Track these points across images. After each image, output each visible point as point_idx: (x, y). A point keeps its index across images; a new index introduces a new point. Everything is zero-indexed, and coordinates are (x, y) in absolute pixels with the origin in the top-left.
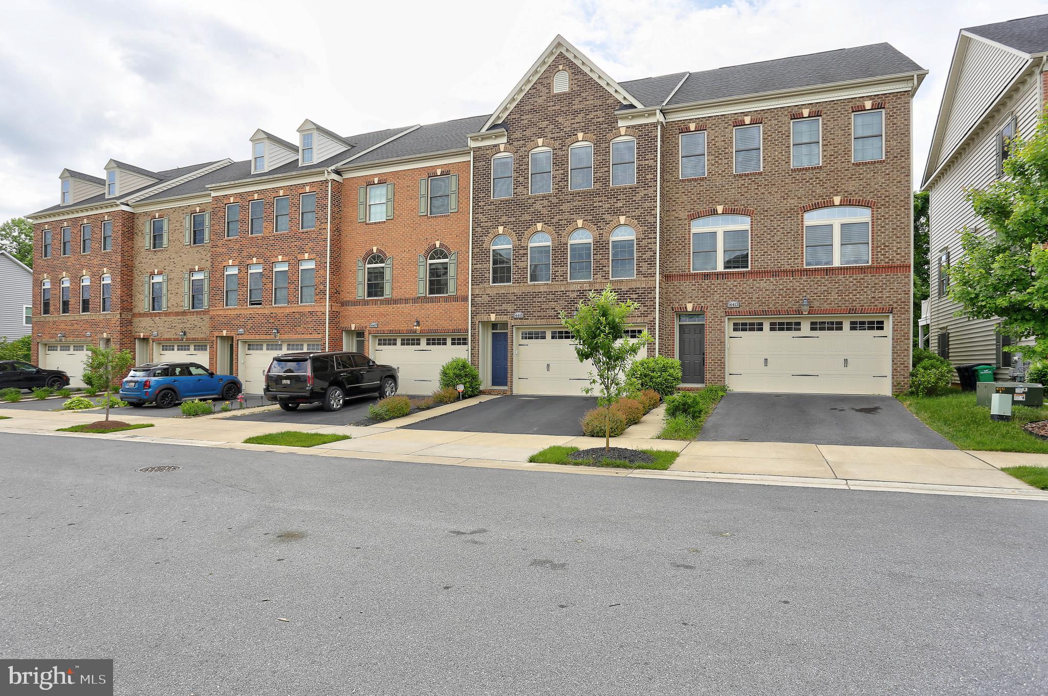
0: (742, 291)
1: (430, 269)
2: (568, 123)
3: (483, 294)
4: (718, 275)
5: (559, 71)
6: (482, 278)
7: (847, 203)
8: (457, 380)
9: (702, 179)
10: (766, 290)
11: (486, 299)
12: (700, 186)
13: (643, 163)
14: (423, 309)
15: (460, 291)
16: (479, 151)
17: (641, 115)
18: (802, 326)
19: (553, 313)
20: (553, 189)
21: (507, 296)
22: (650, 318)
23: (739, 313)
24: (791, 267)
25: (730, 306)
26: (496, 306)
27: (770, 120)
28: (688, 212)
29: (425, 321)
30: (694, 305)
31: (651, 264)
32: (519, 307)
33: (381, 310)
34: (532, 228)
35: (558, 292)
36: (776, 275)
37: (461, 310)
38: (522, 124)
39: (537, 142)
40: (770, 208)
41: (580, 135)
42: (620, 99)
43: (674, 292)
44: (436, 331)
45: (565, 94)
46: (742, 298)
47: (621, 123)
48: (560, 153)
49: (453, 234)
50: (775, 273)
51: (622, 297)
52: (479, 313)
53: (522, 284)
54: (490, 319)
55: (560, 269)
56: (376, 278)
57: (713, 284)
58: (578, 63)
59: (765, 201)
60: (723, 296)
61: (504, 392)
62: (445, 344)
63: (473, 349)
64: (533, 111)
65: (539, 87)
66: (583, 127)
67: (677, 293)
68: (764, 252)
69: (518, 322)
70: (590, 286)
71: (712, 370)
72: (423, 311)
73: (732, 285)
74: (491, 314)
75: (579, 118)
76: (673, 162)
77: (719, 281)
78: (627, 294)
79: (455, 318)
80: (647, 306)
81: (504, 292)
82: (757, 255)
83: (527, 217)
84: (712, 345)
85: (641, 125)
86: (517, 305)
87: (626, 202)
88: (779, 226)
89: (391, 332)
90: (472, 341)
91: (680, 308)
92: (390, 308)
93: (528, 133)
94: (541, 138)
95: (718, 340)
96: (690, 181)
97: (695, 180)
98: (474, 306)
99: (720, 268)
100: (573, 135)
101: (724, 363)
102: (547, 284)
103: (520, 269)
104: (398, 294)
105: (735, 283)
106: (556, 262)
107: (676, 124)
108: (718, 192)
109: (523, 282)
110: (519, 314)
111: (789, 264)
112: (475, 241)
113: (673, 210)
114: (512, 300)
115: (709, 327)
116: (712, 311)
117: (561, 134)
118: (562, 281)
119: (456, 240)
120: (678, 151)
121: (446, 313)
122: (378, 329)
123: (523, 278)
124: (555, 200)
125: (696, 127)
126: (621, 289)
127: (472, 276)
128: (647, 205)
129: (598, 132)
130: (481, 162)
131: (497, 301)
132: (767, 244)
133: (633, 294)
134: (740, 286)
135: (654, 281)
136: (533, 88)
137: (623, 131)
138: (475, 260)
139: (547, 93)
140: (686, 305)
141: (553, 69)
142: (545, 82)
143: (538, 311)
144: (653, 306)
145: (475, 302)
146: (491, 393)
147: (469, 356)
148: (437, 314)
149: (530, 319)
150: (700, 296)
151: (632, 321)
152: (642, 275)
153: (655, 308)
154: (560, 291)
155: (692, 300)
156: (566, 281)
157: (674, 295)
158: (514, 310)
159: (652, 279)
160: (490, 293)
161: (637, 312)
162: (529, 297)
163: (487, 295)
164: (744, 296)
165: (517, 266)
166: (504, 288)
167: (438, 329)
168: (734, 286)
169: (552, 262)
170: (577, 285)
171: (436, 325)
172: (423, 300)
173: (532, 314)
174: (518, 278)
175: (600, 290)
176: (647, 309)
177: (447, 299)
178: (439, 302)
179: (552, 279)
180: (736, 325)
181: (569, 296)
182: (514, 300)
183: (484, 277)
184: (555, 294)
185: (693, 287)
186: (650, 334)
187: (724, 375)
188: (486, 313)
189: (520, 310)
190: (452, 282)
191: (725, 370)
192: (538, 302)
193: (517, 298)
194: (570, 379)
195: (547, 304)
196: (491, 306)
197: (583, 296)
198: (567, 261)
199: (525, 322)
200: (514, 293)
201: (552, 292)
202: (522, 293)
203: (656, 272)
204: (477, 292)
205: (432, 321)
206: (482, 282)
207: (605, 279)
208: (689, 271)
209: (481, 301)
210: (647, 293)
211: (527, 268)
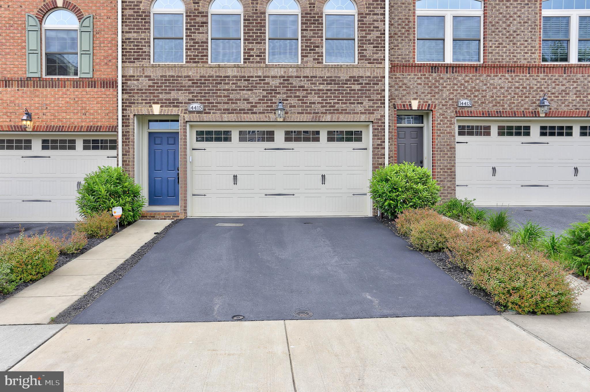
0: (475, 88)
1: (47, 38)
3: (141, 76)
4: (447, 67)
6: (139, 52)
8: (112, 200)
10: (501, 88)
11: (145, 83)
14: (37, 96)
15: (98, 73)
18: (532, 131)
19: (247, 106)
21: (177, 80)
22: (377, 115)
23: (471, 114)
24: (528, 62)
25: (461, 105)
26: (161, 93)
29: (41, 114)
30: (419, 102)
31: (378, 47)
32: (196, 96)
35: (252, 77)
36: (511, 71)
37: (100, 99)
43: (396, 87)
44: (60, 129)
46: (475, 96)
50: (511, 69)
51: (340, 87)
52: (134, 103)
53: (199, 65)
54: (152, 111)
55: (255, 46)
57: (442, 78)
60: (453, 93)
62: (73, 148)
63: (126, 155)
67: (400, 87)
68: (499, 44)
69: (195, 117)
70: (297, 71)
71: (441, 181)
72: (37, 99)
73: (463, 81)
74: (154, 105)
77: (448, 75)
78: (347, 84)
79: (92, 111)
80: (373, 100)
81: (173, 74)
82: (491, 47)
84: (441, 151)
86: (193, 93)
90: (123, 142)
91: (404, 105)
95: (448, 145)
98: (126, 93)
99: (449, 59)
101: (455, 172)
102: (238, 67)
103: (198, 43)
105: (467, 79)
106: (250, 36)
109: (202, 62)
110: (196, 106)
111: (525, 59)
114: (185, 86)
115: (438, 130)
116: (441, 111)
118: (259, 62)
121: (76, 102)
123: (202, 56)
126: (340, 77)
127: (122, 49)
131: (162, 86)
132: (502, 35)
133: (354, 84)
134: (472, 82)
135: (382, 69)
138: (126, 26)
140: (410, 102)
143: (224, 103)
144: (380, 100)
145: (127, 86)
146: (154, 217)
147: (118, 165)
148: (61, 105)
149: (213, 113)
150: (426, 92)
151: (354, 119)
152: (366, 60)
153: (384, 103)
154: (256, 77)
155: (417, 96)
156: (265, 62)
157: (396, 90)
158: (189, 100)
159: (379, 66)
160: (152, 75)
161: (359, 108)
162: (212, 83)
163: (146, 77)
164: (476, 93)
165: (193, 39)
166: (174, 68)
167: (63, 126)
168: (465, 82)
169: (244, 36)
170: (279, 69)
171: (59, 120)
172: (37, 83)
173: (217, 106)
174: (194, 55)
175: (311, 77)
176: (373, 103)
177: (77, 83)
178: (65, 87)
179: (244, 59)
180: (463, 127)
181: (268, 83)
182: (189, 86)
183: (142, 52)
184: (249, 80)
185: (419, 81)
186: (376, 135)
187: (455, 187)
188: (146, 103)
189: (197, 100)
190: (86, 58)
191: (455, 181)
192: (224, 90)
193: (193, 83)
194: (266, 195)
195: (238, 93)
196: (154, 93)
197: (288, 84)
198: (265, 36)
199: (205, 117)
200: (189, 76)
201: (244, 77)
202: (201, 76)
203: (384, 57)
204: (131, 72)
205: (54, 115)
206: (138, 59)
207: (318, 63)
208: (414, 61)
209: (138, 86)
210: (374, 84)
211: (207, 43)
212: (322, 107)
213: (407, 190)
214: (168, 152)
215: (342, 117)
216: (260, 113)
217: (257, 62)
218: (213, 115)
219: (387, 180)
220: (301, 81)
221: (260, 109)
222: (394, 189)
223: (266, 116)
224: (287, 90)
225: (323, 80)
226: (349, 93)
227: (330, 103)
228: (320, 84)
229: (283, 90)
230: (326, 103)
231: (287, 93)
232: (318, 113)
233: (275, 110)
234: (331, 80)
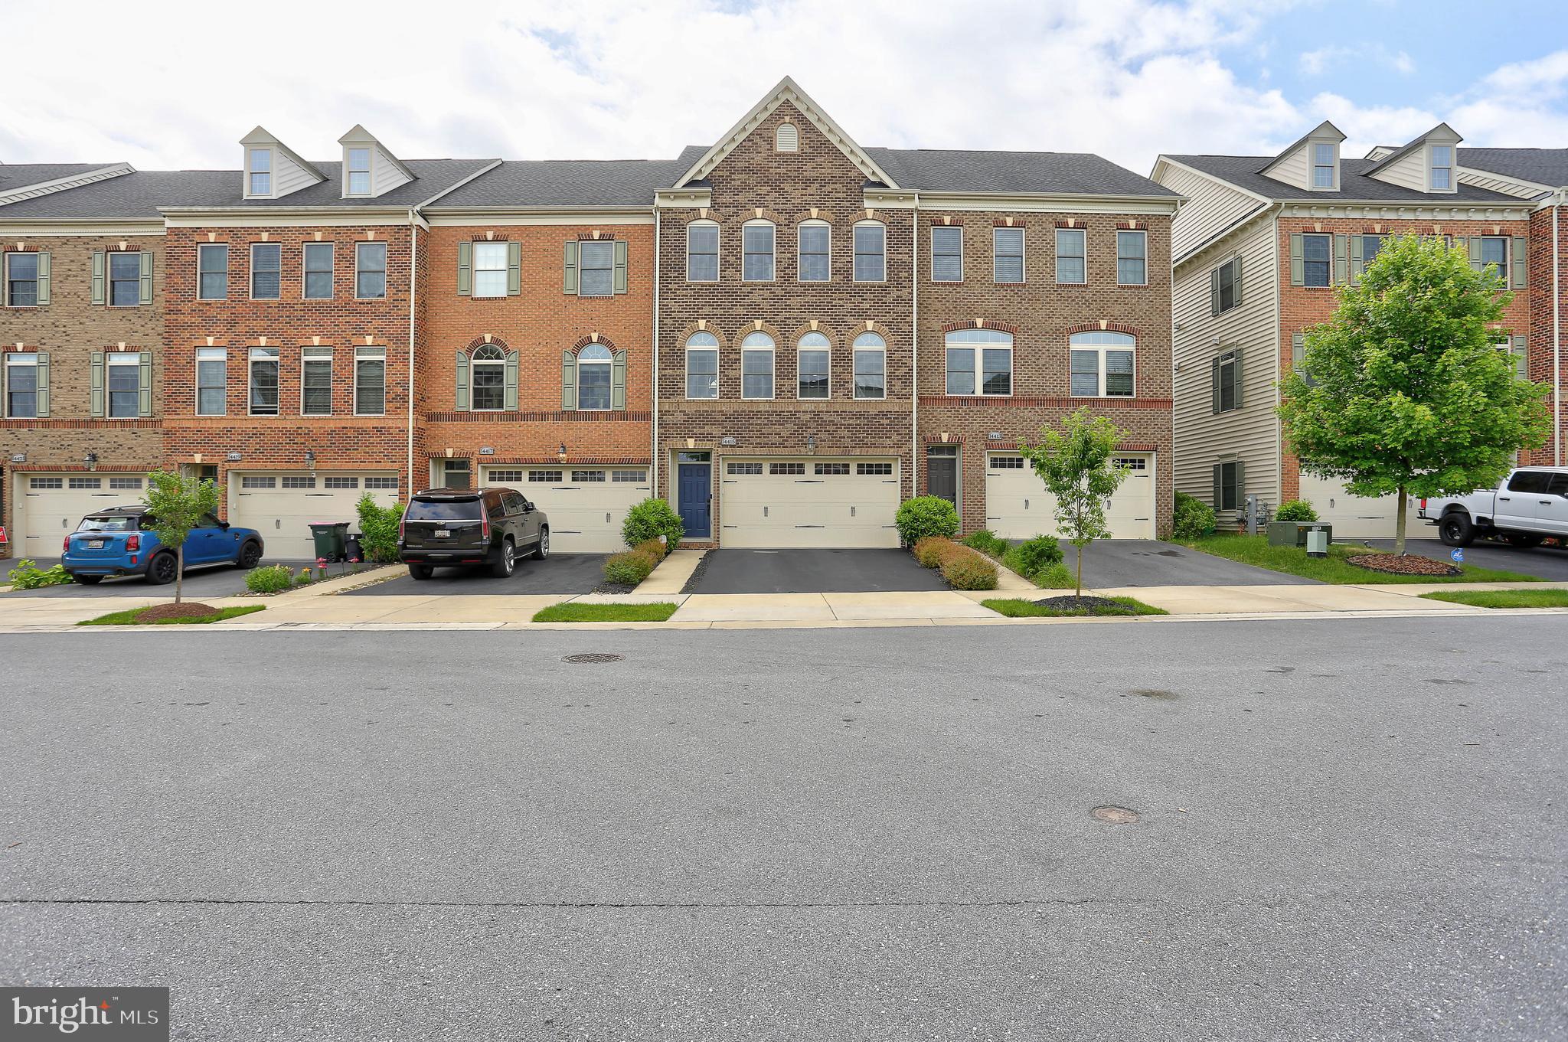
0: (1005, 420)
1: (581, 372)
2: (798, 194)
3: (676, 411)
5: (785, 123)
6: (674, 388)
7: (1113, 328)
9: (959, 285)
10: (1031, 421)
11: (680, 417)
12: (957, 292)
13: (896, 257)
14: (572, 429)
15: (631, 406)
16: (668, 213)
17: (895, 197)
19: (777, 440)
20: (777, 277)
21: (711, 415)
22: (905, 449)
23: (1001, 447)
24: (1057, 395)
25: (992, 438)
26: (696, 427)
27: (1034, 225)
28: (942, 322)
29: (575, 446)
30: (949, 434)
31: (906, 382)
32: (729, 431)
33: (500, 428)
34: (748, 325)
35: (784, 412)
36: (1041, 404)
38: (733, 186)
39: (755, 213)
40: (1034, 326)
41: (814, 212)
42: (867, 172)
43: (927, 420)
44: (590, 461)
45: (793, 154)
46: (1005, 429)
47: (867, 204)
48: (786, 230)
49: (620, 324)
50: (1041, 401)
51: (869, 421)
52: (670, 437)
53: (732, 400)
54: (687, 445)
55: (787, 382)
56: (488, 380)
57: (972, 411)
58: (812, 118)
59: (1030, 317)
60: (983, 426)
61: (708, 546)
62: (600, 479)
63: (661, 487)
64: (747, 170)
65: (757, 139)
66: (817, 201)
67: (930, 420)
68: (1029, 377)
69: (728, 450)
70: (827, 406)
71: (971, 514)
72: (571, 432)
73: (993, 414)
74: (688, 439)
75: (813, 188)
76: (925, 259)
77: (978, 408)
78: (876, 418)
79: (625, 444)
80: (901, 434)
81: (707, 409)
82: (1019, 380)
83: (741, 311)
84: (971, 484)
85: (892, 210)
86: (726, 427)
87: (874, 303)
88: (1044, 348)
89: (517, 461)
90: (659, 475)
91: (934, 438)
92: (516, 426)
93: (741, 198)
94: (760, 207)
95: (978, 478)
96: (944, 285)
97: (951, 285)
98: (662, 427)
99: (979, 392)
100: (805, 210)
101: (985, 505)
102: (770, 401)
103: (731, 379)
104: (524, 408)
105: (997, 411)
106: (781, 372)
107: (927, 214)
108: (977, 302)
109: (735, 398)
110: (729, 440)
111: (1054, 392)
112: (663, 337)
113: (925, 319)
114: (718, 421)
115: (968, 463)
116: (971, 443)
117: (788, 205)
118: (790, 398)
119: (624, 334)
120: (930, 247)
121: (609, 435)
122: (494, 457)
123: (734, 391)
124: (779, 292)
125: (951, 221)
126: (868, 412)
127: (659, 385)
128: (900, 309)
129: (837, 210)
130: (671, 228)
131: (696, 421)
132: (1032, 368)
133: (883, 418)
134: (1002, 415)
135: (910, 404)
136: (748, 139)
137: (870, 214)
138: (662, 363)
139: (768, 150)
140: (940, 434)
141: (776, 118)
142: (765, 134)
143: (756, 437)
144: (908, 434)
145: (664, 421)
146: (687, 547)
147: (653, 497)
148: (594, 437)
149: (745, 446)
150: (956, 424)
151: (883, 452)
152: (894, 395)
153: (912, 437)
154: (787, 411)
155: (947, 428)
156: (796, 398)
158: (723, 434)
159: (907, 400)
160: (687, 410)
161: (888, 442)
162: (744, 418)
163: (681, 411)
164: (1007, 426)
165: (726, 375)
166: (708, 403)
167: (593, 458)
168: (995, 414)
169: (776, 373)
170: (810, 404)
171: (592, 452)
172: (571, 416)
173: (749, 440)
174: (727, 391)
175: (841, 412)
176: (902, 437)
177: (610, 415)
178: (597, 420)
179: (776, 395)
180: (996, 459)
181: (800, 418)
182: (722, 421)
183: (677, 388)
184: (780, 415)
185: (949, 414)
186: (904, 469)
187: (985, 520)
188: (681, 437)
189: (730, 434)
190: (619, 392)
191: (985, 514)
192: (756, 424)
193: (726, 418)
194: (797, 526)
195: (770, 427)
196: (689, 427)
197: (819, 418)
198: (796, 373)
199: (738, 451)
200: (722, 411)
201: (776, 411)
202: (734, 412)
203: (912, 392)
204: (666, 408)
205: (587, 447)
206: (674, 394)
207: (848, 398)
208: (944, 394)
209: (674, 421)
210: (902, 418)
211: (740, 379)
212: (851, 440)
213: (927, 520)
214: (697, 483)
215: (871, 451)
216: (791, 447)
217: (788, 398)
218: (745, 448)
219: (909, 511)
220: (831, 415)
221: (791, 443)
223: (796, 450)
224: (818, 424)
225: (853, 415)
226: (878, 428)
227: (860, 437)
228: (849, 418)
229: (813, 425)
230: (855, 437)
231: (818, 428)
232: (847, 447)
233: (805, 444)
234: (860, 415)
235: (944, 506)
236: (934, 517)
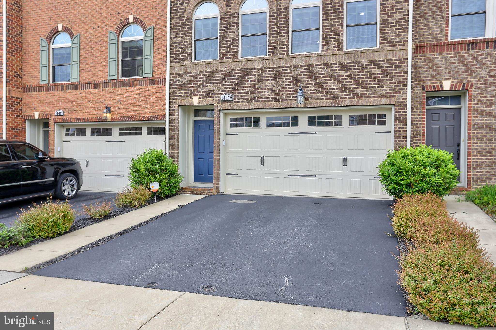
1: (123, 48)
3: (184, 73)
4: (488, 42)
6: (183, 53)
8: (150, 176)
11: (187, 78)
14: (115, 94)
15: (156, 73)
19: (270, 94)
21: (212, 75)
22: (399, 98)
26: (200, 87)
29: (117, 108)
30: (452, 82)
31: (401, 29)
32: (227, 88)
33: (68, 96)
35: (276, 68)
37: (158, 94)
43: (425, 68)
44: (129, 119)
52: (178, 96)
53: (230, 60)
54: (192, 102)
55: (279, 40)
56: (62, 60)
57: (481, 55)
61: (209, 190)
62: (140, 134)
63: (172, 139)
67: (430, 68)
69: (227, 106)
70: (318, 60)
72: (114, 96)
74: (193, 97)
77: (489, 51)
78: (367, 68)
79: (151, 104)
81: (209, 70)
84: (477, 134)
86: (225, 85)
89: (78, 120)
90: (170, 129)
91: (434, 86)
92: (77, 94)
95: (486, 127)
98: (172, 88)
99: (490, 34)
102: (263, 59)
103: (229, 41)
104: (86, 78)
106: (274, 31)
109: (233, 58)
110: (227, 96)
112: (174, 11)
114: (218, 80)
115: (474, 110)
116: (479, 90)
118: (282, 54)
119: (152, 13)
121: (141, 97)
122: (64, 117)
123: (233, 52)
126: (360, 62)
127: (170, 52)
131: (200, 81)
133: (375, 68)
135: (405, 51)
138: (174, 32)
140: (441, 82)
143: (251, 93)
144: (403, 82)
145: (174, 82)
146: (193, 192)
147: (165, 147)
148: (130, 100)
149: (242, 102)
150: (461, 71)
151: (374, 102)
152: (388, 43)
153: (406, 86)
154: (280, 67)
155: (450, 76)
156: (287, 54)
157: (425, 71)
158: (222, 91)
159: (402, 48)
160: (192, 71)
161: (380, 92)
162: (240, 76)
163: (188, 73)
165: (226, 38)
166: (210, 65)
167: (131, 117)
169: (269, 31)
170: (301, 59)
171: (129, 112)
172: (115, 83)
173: (244, 96)
174: (226, 52)
175: (331, 64)
176: (395, 86)
177: (141, 82)
178: (133, 86)
179: (269, 52)
181: (291, 73)
182: (222, 80)
183: (186, 53)
184: (273, 71)
185: (452, 60)
188: (188, 96)
189: (228, 91)
190: (148, 61)
192: (251, 81)
193: (225, 76)
194: (290, 176)
195: (263, 83)
196: (194, 87)
197: (309, 72)
198: (288, 30)
199: (235, 106)
200: (222, 71)
201: (269, 68)
202: (232, 70)
203: (407, 38)
204: (176, 70)
205: (125, 108)
206: (182, 59)
207: (338, 50)
208: (447, 40)
209: (182, 82)
210: (396, 67)
211: (238, 40)
212: (342, 92)
214: (209, 136)
215: (362, 102)
216: (283, 100)
217: (280, 54)
218: (242, 104)
219: (393, 164)
220: (321, 68)
221: (283, 97)
222: (399, 173)
223: (288, 103)
224: (308, 78)
225: (343, 67)
226: (369, 78)
227: (350, 88)
228: (339, 70)
229: (304, 78)
230: (346, 88)
231: (308, 81)
232: (337, 98)
233: (295, 97)
234: (351, 66)
235: (438, 158)
236: (423, 170)
